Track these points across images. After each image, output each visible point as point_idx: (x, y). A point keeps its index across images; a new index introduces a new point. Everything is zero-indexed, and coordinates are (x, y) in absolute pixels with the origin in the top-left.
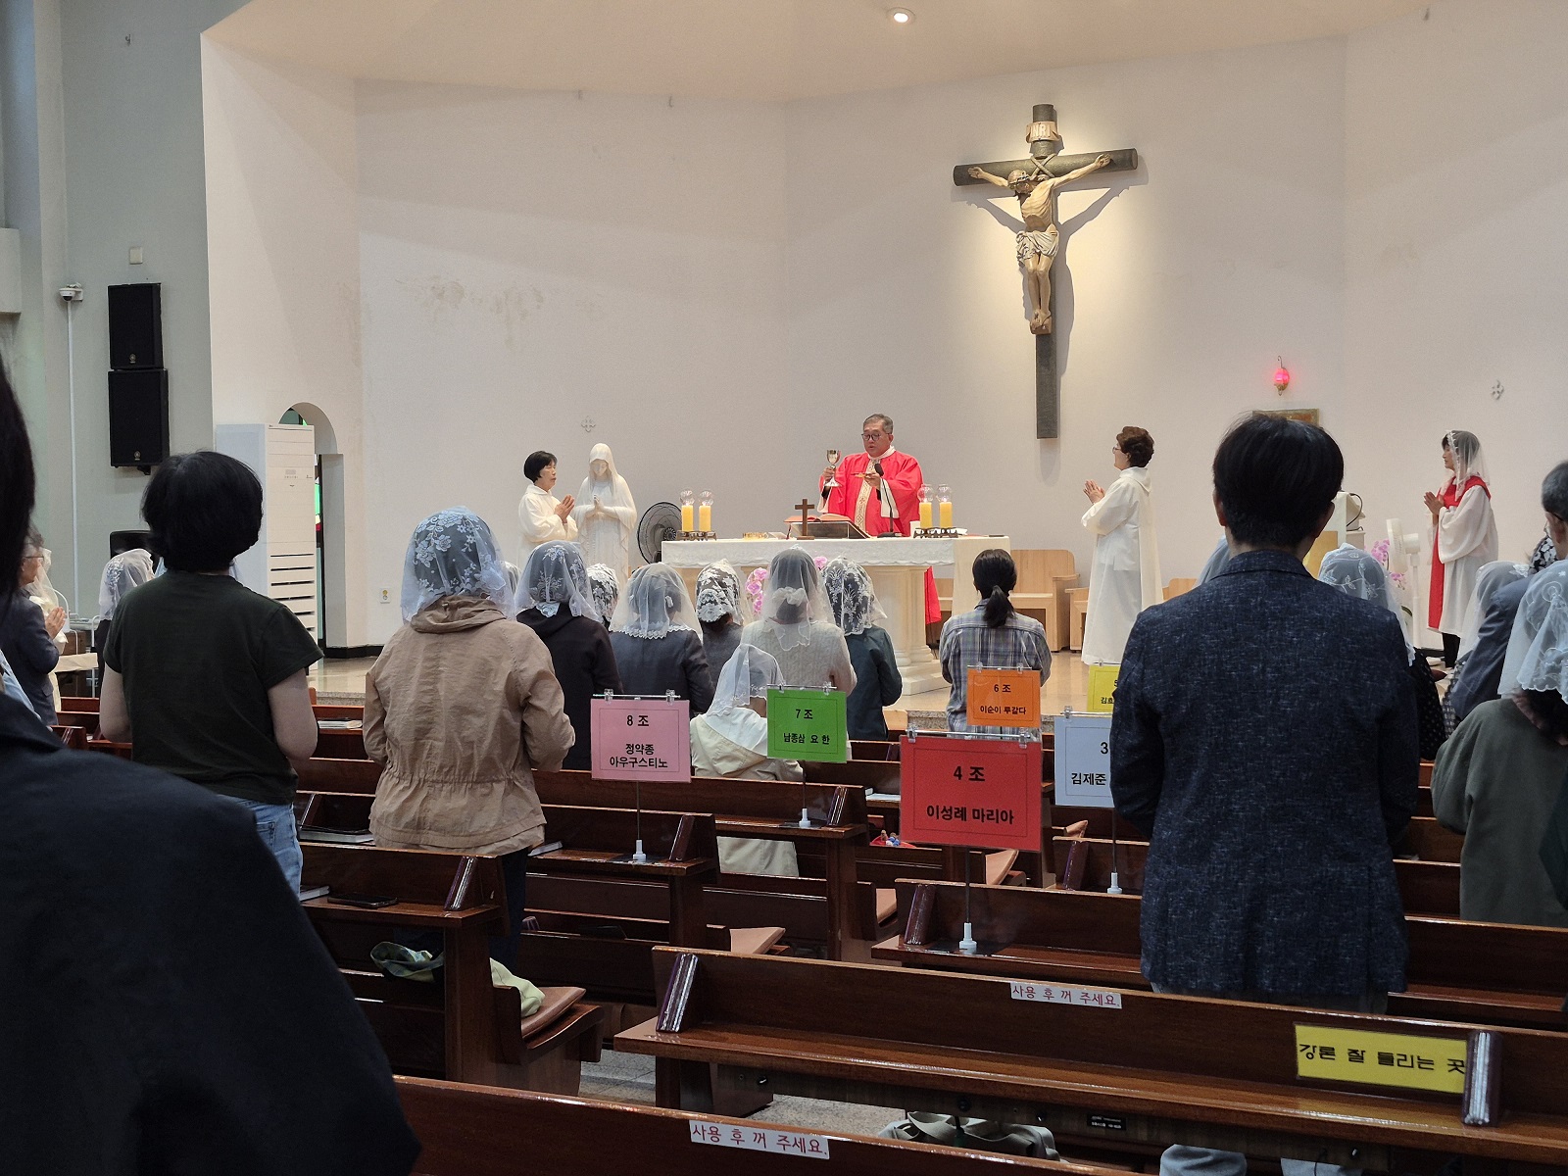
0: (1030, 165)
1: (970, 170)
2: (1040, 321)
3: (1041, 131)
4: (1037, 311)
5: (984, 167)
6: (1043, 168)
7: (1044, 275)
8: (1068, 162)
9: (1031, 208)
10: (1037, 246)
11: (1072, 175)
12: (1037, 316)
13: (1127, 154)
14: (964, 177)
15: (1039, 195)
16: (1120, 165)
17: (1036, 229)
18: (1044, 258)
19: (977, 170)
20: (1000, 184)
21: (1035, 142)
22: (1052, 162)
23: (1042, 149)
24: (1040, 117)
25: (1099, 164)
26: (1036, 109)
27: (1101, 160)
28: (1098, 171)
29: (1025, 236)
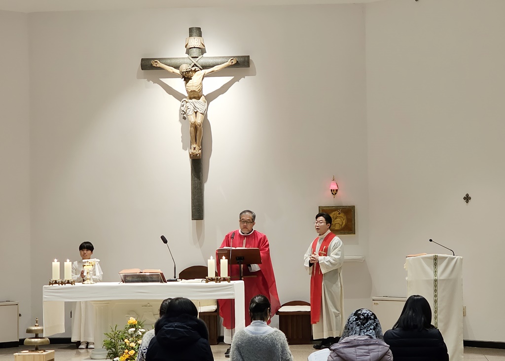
0: (189, 61)
1: (152, 62)
3: (195, 42)
4: (194, 146)
5: (160, 59)
6: (196, 64)
7: (200, 126)
8: (211, 61)
9: (193, 86)
10: (195, 107)
11: (215, 68)
13: (246, 59)
14: (147, 65)
15: (196, 78)
16: (242, 64)
17: (194, 98)
18: (199, 114)
19: (156, 62)
20: (171, 71)
21: (190, 48)
22: (202, 60)
23: (195, 52)
24: (194, 34)
25: (230, 64)
26: (191, 30)
27: (232, 61)
28: (229, 66)
29: (187, 102)
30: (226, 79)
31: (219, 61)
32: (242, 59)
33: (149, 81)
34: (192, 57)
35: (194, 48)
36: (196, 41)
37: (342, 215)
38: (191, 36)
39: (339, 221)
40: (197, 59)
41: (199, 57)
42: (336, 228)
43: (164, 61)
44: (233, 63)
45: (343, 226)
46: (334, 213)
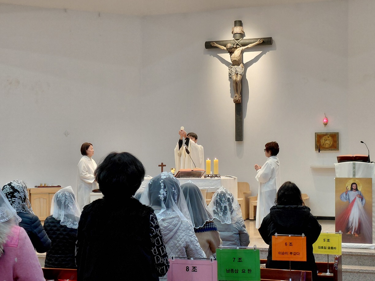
0: (234, 42)
1: (211, 43)
2: (237, 98)
3: (238, 30)
4: (236, 95)
5: (217, 42)
7: (239, 82)
8: (247, 41)
9: (234, 57)
10: (236, 71)
11: (249, 46)
12: (236, 97)
13: (269, 39)
14: (209, 46)
15: (237, 52)
16: (266, 43)
17: (236, 65)
18: (239, 76)
19: (214, 43)
20: (222, 48)
21: (235, 34)
22: (241, 41)
23: (238, 36)
24: (237, 25)
25: (259, 42)
26: (235, 22)
28: (258, 44)
29: (232, 68)
30: (257, 53)
31: (252, 41)
32: (267, 40)
33: (211, 56)
34: (236, 40)
35: (237, 33)
37: (330, 138)
38: (235, 26)
39: (328, 142)
40: (239, 40)
42: (326, 147)
44: (261, 42)
45: (330, 145)
46: (324, 137)
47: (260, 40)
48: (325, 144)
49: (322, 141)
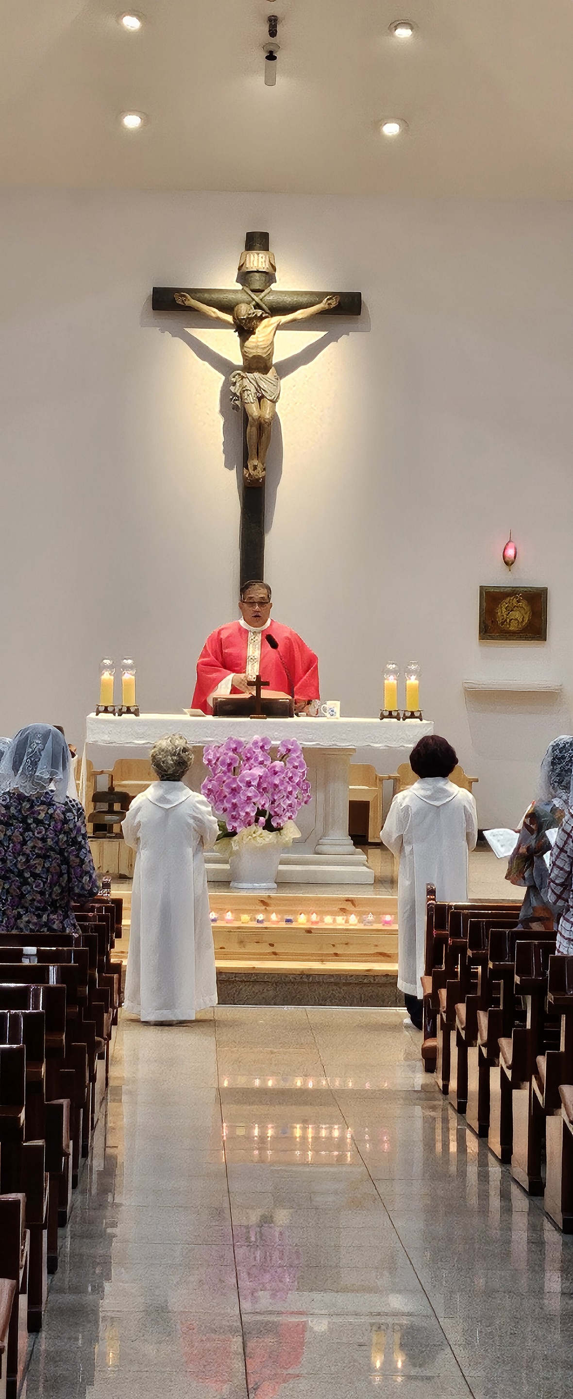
1: (176, 295)
3: (257, 261)
4: (255, 462)
5: (192, 293)
6: (261, 303)
8: (289, 300)
9: (257, 347)
10: (258, 388)
11: (299, 314)
12: (255, 468)
13: (356, 298)
14: (167, 301)
15: (263, 332)
16: (347, 308)
17: (257, 370)
18: (268, 404)
19: (184, 296)
20: (213, 315)
21: (250, 272)
22: (268, 297)
23: (258, 281)
24: (257, 245)
25: (327, 306)
27: (329, 302)
28: (323, 313)
29: (243, 378)
30: (314, 336)
32: (348, 299)
33: (163, 332)
34: (253, 291)
35: (258, 272)
36: (261, 260)
37: (523, 604)
38: (249, 249)
39: (519, 616)
40: (263, 294)
41: (266, 291)
42: (512, 628)
43: (198, 295)
44: (332, 306)
45: (524, 623)
46: (508, 599)
47: (328, 299)
48: (508, 621)
49: (502, 612)
